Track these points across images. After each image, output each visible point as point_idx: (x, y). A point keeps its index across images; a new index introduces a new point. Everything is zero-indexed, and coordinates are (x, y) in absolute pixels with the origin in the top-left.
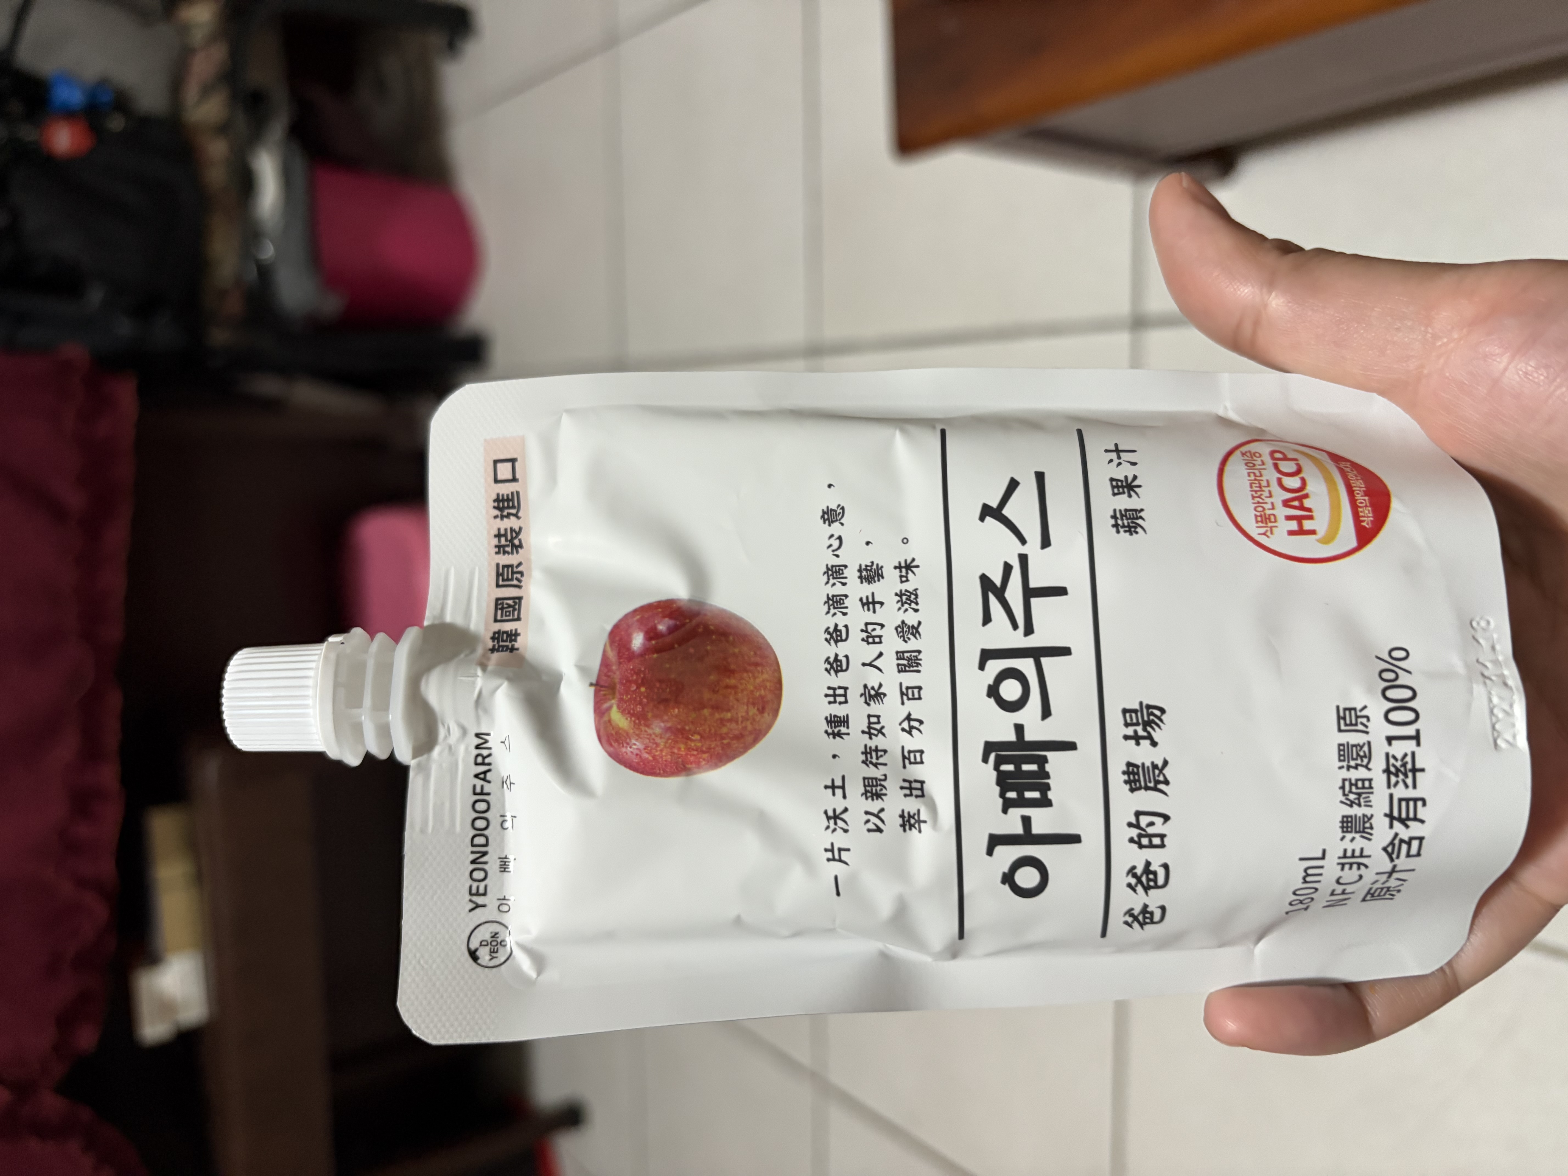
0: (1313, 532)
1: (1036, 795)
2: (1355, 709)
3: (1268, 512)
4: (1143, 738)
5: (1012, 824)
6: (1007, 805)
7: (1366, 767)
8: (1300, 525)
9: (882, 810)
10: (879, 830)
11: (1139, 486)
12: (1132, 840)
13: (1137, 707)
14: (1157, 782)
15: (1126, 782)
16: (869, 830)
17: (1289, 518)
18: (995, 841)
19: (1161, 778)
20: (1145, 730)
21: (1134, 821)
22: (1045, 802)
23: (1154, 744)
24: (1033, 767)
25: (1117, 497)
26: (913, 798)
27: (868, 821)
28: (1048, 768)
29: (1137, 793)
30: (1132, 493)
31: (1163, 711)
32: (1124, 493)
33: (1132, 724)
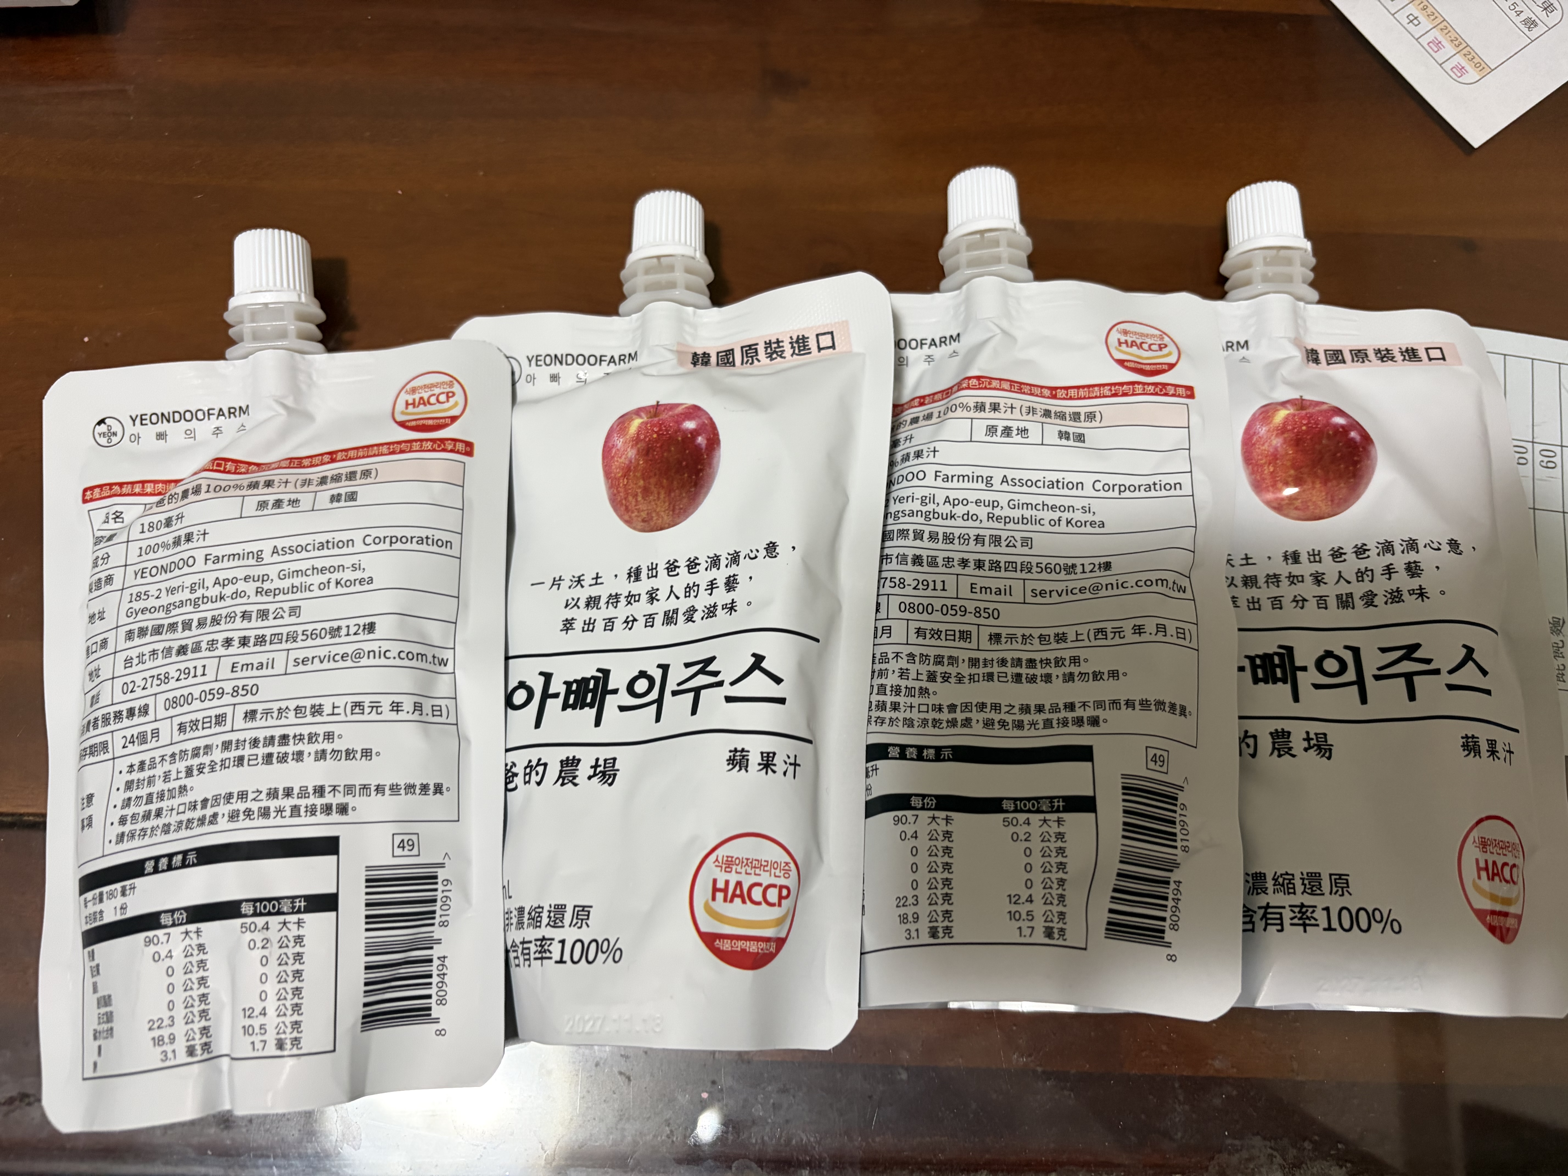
0: (714, 899)
1: (571, 701)
2: (588, 919)
3: (734, 867)
4: (595, 771)
5: (557, 686)
6: (568, 684)
7: (548, 924)
8: (720, 890)
9: (578, 607)
10: (567, 606)
11: (767, 773)
12: (530, 761)
13: (616, 768)
14: (564, 778)
15: (568, 758)
16: (567, 601)
17: (727, 883)
18: (547, 677)
19: (566, 781)
20: (600, 772)
21: (541, 762)
22: (565, 707)
23: (590, 778)
24: (589, 700)
25: (760, 755)
26: (582, 625)
27: (573, 599)
28: (587, 709)
29: (559, 764)
30: (762, 767)
31: (610, 785)
32: (763, 760)
33: (605, 764)
